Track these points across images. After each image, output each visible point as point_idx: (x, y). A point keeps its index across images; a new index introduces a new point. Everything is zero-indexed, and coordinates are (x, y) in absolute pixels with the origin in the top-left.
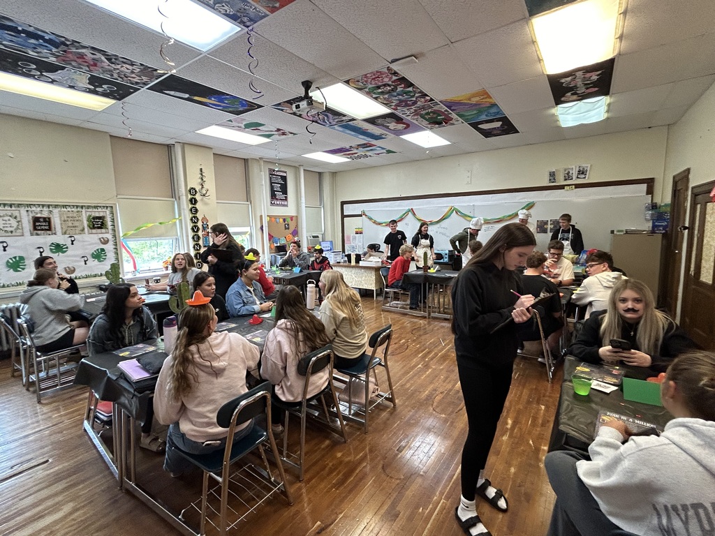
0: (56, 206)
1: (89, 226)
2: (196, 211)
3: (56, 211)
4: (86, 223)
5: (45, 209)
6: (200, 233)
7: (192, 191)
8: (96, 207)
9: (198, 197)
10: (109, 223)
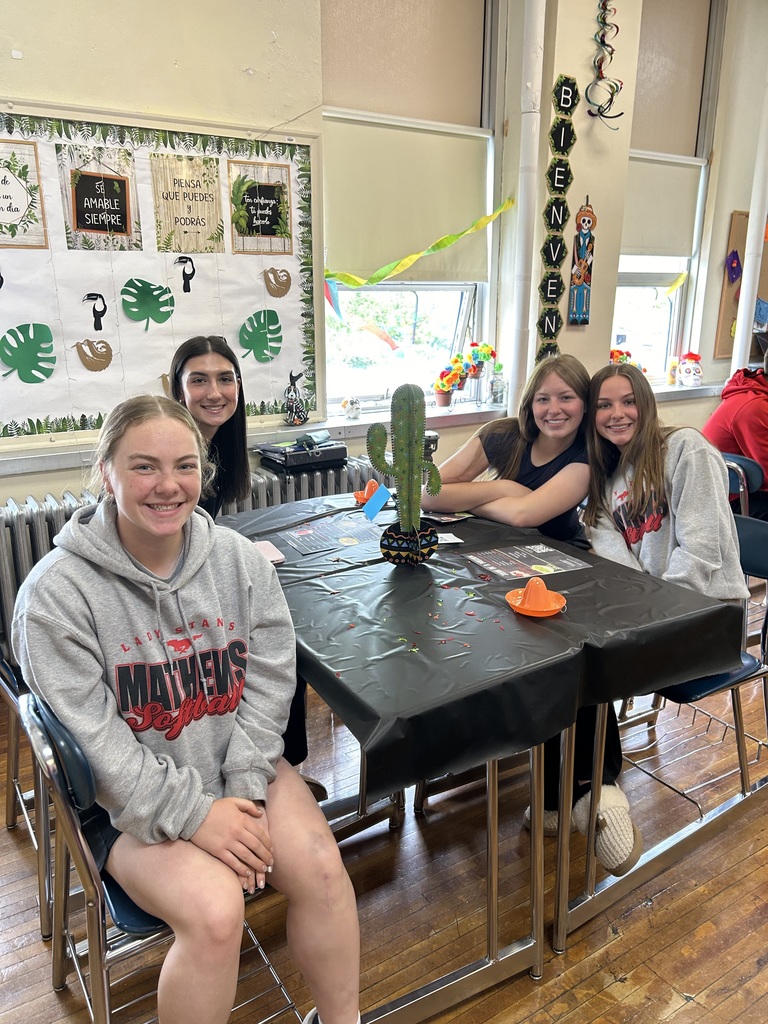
0: (144, 134)
1: (235, 222)
2: (567, 176)
3: (143, 153)
4: (227, 210)
5: (111, 144)
6: (566, 270)
7: (565, 93)
8: (261, 146)
9: (579, 120)
10: (295, 215)
